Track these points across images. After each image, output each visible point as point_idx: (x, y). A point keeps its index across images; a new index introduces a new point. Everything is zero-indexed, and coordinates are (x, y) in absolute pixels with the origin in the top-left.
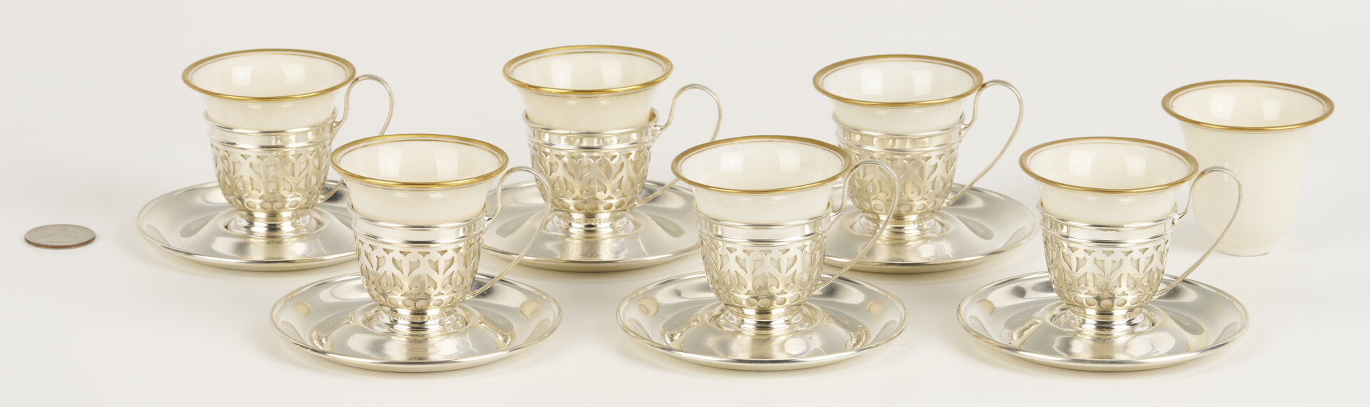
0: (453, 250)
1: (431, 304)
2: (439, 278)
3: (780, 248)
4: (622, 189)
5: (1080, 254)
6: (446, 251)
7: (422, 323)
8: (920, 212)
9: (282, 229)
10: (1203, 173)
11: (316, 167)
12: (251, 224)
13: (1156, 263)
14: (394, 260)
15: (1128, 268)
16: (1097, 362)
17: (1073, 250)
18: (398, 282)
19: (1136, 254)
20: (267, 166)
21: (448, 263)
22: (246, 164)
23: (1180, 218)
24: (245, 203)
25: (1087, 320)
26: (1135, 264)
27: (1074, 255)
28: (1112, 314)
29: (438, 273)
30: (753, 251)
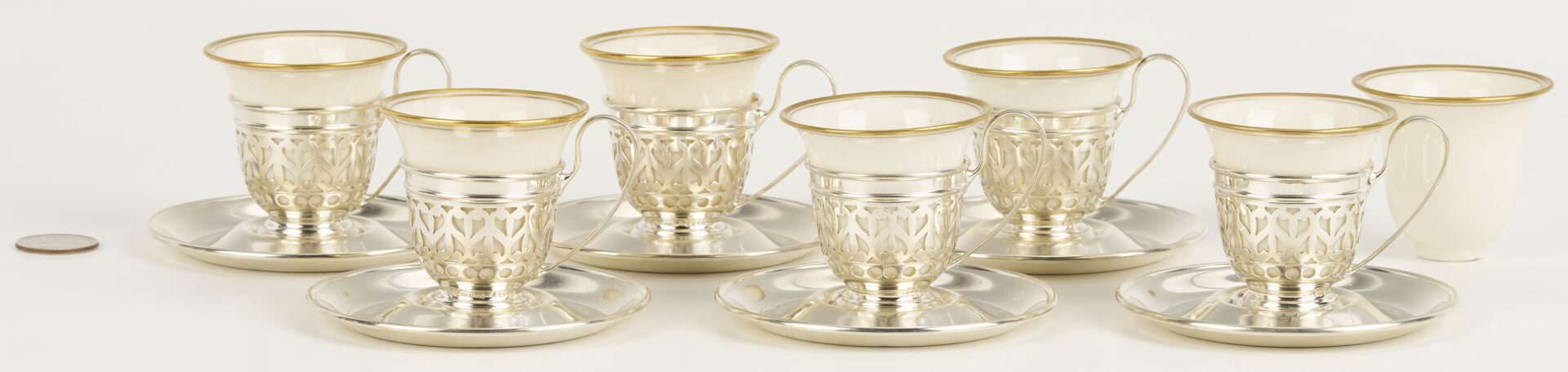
0: (524, 207)
1: (498, 276)
2: (509, 242)
3: (909, 205)
4: (720, 181)
5: (1260, 213)
6: (516, 209)
7: (487, 299)
8: (1069, 209)
9: (319, 232)
10: (1403, 123)
11: (359, 156)
12: (283, 226)
13: (1349, 227)
14: (454, 219)
15: (1317, 230)
16: (1282, 331)
17: (1251, 208)
18: (459, 247)
19: (1326, 213)
20: (302, 151)
21: (518, 224)
22: (277, 149)
23: (1377, 176)
24: (276, 197)
25: (1269, 297)
26: (1324, 225)
27: (1254, 215)
28: (1298, 289)
29: (506, 234)
30: (877, 208)
